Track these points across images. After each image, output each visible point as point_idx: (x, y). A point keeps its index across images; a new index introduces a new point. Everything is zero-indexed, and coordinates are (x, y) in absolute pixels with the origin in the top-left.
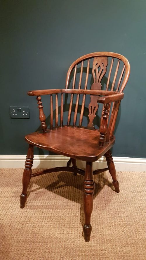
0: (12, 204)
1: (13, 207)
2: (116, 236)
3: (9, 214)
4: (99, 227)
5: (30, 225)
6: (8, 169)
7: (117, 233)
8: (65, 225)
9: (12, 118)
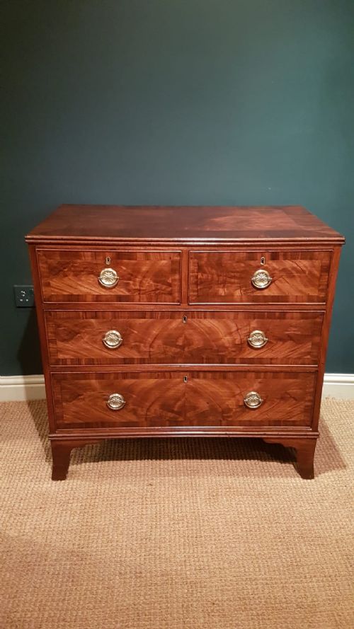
0: (37, 472)
1: (39, 476)
2: (218, 513)
3: (35, 489)
4: (191, 501)
5: (75, 505)
6: (13, 402)
7: (220, 508)
8: (134, 502)
9: (19, 307)
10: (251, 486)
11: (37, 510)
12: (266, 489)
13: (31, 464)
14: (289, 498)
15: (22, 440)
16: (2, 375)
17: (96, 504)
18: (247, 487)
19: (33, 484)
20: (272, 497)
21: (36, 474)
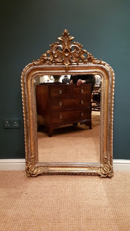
3: (4, 212)
4: (78, 222)
5: (21, 221)
7: (92, 226)
8: (49, 221)
9: (5, 128)
10: (108, 215)
11: (3, 223)
12: (116, 217)
13: (4, 200)
14: (127, 221)
15: (2, 188)
16: (1, 159)
17: (31, 221)
18: (106, 215)
19: (3, 209)
20: (118, 221)
21: (5, 205)
